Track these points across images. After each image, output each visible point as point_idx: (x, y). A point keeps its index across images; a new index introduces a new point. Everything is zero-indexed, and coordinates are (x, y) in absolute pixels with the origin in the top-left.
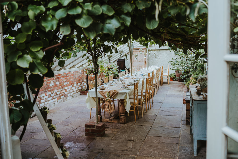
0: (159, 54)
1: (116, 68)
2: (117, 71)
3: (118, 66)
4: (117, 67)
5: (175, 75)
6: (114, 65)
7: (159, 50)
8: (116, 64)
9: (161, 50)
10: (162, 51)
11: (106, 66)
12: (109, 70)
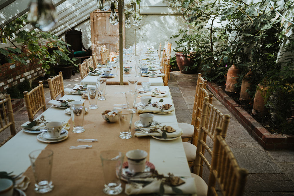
0: (145, 23)
1: (64, 47)
2: (68, 55)
3: (68, 43)
4: (66, 46)
5: (174, 61)
6: (61, 41)
7: (145, 16)
8: (64, 40)
9: (149, 16)
10: (151, 17)
11: (44, 44)
12: (50, 54)
